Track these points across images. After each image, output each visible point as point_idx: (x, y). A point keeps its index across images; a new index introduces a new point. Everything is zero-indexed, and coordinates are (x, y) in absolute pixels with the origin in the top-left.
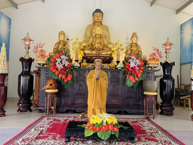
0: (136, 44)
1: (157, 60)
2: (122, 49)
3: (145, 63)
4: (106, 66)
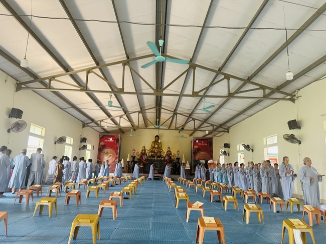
1: (174, 157)
4: (158, 159)
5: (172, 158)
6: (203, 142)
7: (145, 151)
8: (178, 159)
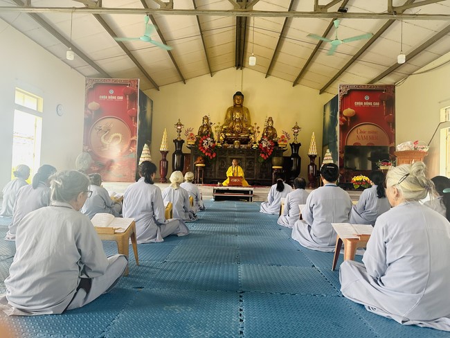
0: (272, 127)
1: (285, 141)
2: (259, 132)
3: (276, 144)
4: (243, 146)
5: (281, 144)
6: (367, 98)
7: (208, 127)
8: (296, 146)
